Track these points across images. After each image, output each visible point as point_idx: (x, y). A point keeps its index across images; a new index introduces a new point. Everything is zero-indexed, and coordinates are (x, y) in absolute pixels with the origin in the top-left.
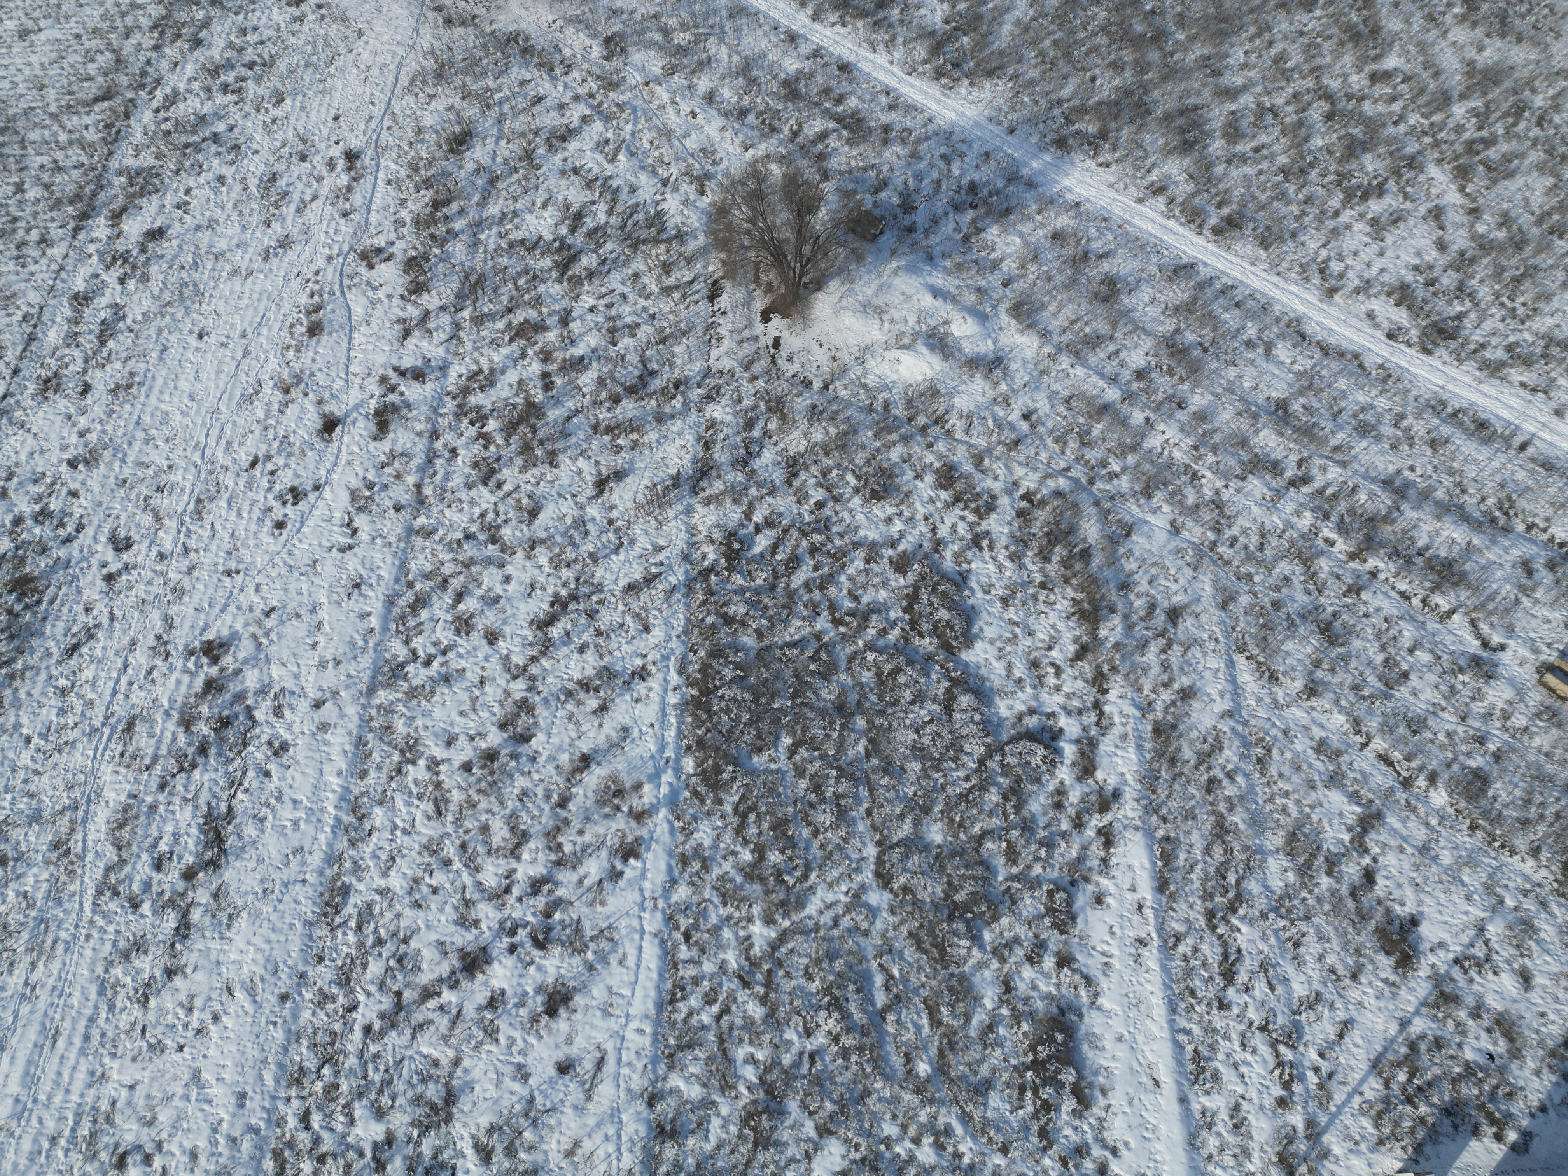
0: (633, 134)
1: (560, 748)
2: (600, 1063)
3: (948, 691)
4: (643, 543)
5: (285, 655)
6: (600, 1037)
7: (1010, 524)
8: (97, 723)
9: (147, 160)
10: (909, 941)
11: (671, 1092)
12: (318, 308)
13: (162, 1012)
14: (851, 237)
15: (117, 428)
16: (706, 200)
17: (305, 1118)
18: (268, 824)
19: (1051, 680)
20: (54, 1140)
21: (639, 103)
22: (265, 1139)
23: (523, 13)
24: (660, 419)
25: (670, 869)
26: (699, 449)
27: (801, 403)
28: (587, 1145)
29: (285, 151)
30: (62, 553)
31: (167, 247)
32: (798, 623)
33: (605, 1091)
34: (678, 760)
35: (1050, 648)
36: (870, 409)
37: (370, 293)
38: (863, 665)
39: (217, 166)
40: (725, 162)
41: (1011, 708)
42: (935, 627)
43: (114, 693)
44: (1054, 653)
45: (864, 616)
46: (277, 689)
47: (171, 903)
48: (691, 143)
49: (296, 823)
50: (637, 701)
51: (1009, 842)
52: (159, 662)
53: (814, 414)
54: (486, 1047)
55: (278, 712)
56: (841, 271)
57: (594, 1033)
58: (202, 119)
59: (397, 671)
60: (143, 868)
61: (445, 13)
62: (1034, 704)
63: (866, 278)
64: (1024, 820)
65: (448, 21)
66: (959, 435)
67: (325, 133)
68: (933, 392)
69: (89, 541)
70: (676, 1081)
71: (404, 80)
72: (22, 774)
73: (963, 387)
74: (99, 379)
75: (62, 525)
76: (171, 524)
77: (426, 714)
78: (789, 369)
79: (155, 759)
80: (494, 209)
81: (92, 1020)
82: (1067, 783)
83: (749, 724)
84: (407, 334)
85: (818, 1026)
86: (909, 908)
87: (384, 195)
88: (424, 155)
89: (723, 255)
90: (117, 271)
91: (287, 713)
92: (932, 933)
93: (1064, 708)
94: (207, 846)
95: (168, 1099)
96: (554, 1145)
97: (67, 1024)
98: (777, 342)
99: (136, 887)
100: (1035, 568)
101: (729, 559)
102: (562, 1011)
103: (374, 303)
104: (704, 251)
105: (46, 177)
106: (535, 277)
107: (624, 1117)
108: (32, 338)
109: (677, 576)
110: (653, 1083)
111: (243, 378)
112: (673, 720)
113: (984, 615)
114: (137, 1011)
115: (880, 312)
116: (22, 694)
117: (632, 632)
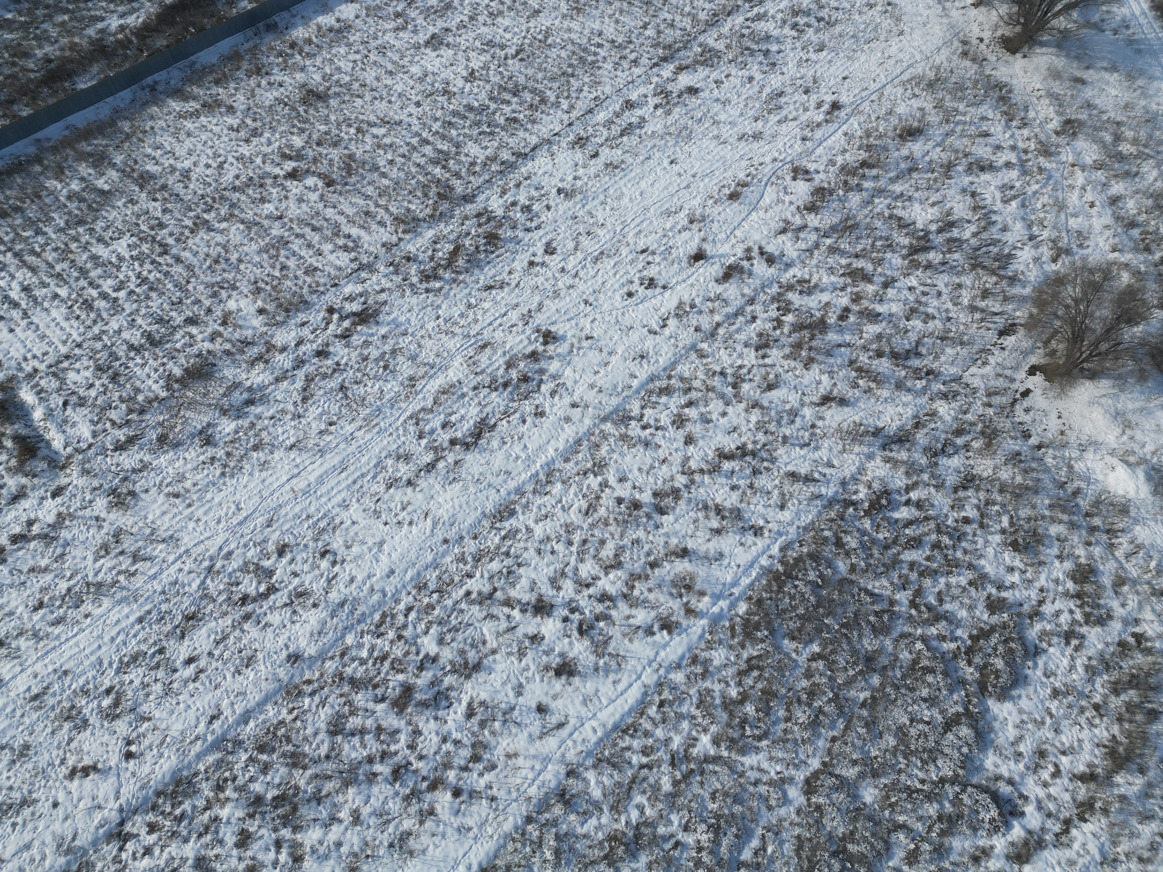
0: (1035, 193)
1: (676, 534)
2: (560, 726)
3: (958, 714)
4: (823, 454)
5: (579, 366)
6: (572, 712)
7: (1107, 644)
8: (472, 333)
9: (720, 46)
10: (793, 840)
11: (584, 779)
12: (745, 185)
13: (392, 499)
14: (1147, 359)
15: (594, 186)
16: (1054, 267)
17: (409, 609)
18: (505, 447)
19: (1045, 775)
20: (308, 517)
21: (1058, 175)
22: (385, 603)
23: (1021, 73)
24: (899, 386)
25: (682, 657)
26: (910, 423)
27: (1011, 445)
28: (520, 761)
29: (799, 82)
30: (521, 234)
31: (693, 102)
32: (886, 583)
33: (551, 743)
34: (738, 599)
35: (1064, 753)
36: (1062, 486)
37: (781, 194)
38: (909, 647)
39: (755, 70)
40: (1090, 250)
41: (996, 766)
42: (985, 666)
43: (490, 324)
44: (1064, 759)
45: (937, 617)
46: (561, 381)
47: (435, 449)
48: (1074, 224)
49: (517, 458)
50: (742, 544)
51: (917, 848)
52: (520, 324)
53: (1015, 458)
54: (513, 659)
55: (553, 393)
56: (1119, 377)
57: (570, 706)
58: (768, 38)
59: (625, 419)
60: (436, 422)
61: (966, 48)
62: (1017, 778)
63: (1136, 395)
64: (941, 845)
65: (965, 54)
66: (1119, 553)
67: (831, 84)
68: (1124, 510)
69: (537, 237)
70: (591, 776)
71: (906, 76)
72: (423, 332)
73: (1152, 524)
74: (606, 154)
75: (531, 220)
76: (580, 255)
77: (622, 455)
78: (1020, 415)
79: (483, 372)
80: (898, 188)
81: (363, 475)
82: (996, 851)
83: (800, 617)
84: (784, 231)
85: (695, 830)
86: (811, 821)
87: (837, 140)
88: (881, 129)
89: (1035, 311)
90: (657, 100)
91: (557, 398)
92: (814, 850)
93: (1039, 802)
94: (472, 435)
95: (363, 543)
96: (505, 744)
97: (352, 468)
98: (1026, 393)
99: (427, 428)
100: (1101, 690)
101: (872, 506)
102: (564, 678)
103: (779, 201)
104: (1023, 299)
105: (662, 27)
106: (890, 246)
107: (550, 767)
108: (590, 111)
109: (829, 491)
110: (580, 765)
111: (675, 199)
112: (754, 574)
113: (1031, 689)
114: (382, 488)
115: (1128, 425)
116: (452, 293)
117: (771, 502)
